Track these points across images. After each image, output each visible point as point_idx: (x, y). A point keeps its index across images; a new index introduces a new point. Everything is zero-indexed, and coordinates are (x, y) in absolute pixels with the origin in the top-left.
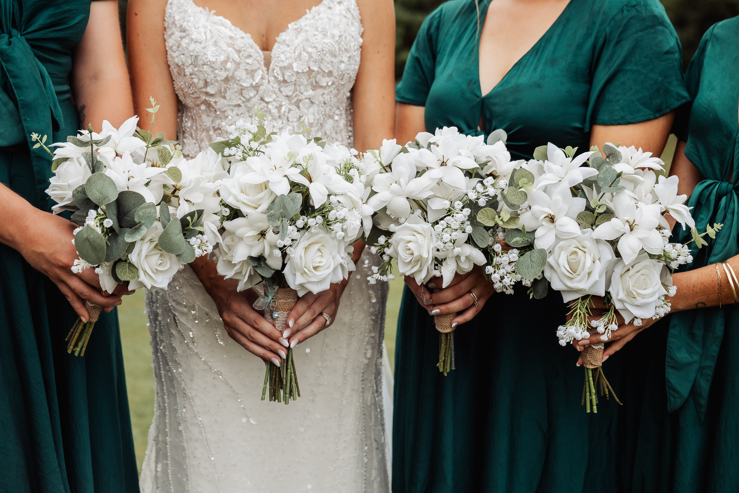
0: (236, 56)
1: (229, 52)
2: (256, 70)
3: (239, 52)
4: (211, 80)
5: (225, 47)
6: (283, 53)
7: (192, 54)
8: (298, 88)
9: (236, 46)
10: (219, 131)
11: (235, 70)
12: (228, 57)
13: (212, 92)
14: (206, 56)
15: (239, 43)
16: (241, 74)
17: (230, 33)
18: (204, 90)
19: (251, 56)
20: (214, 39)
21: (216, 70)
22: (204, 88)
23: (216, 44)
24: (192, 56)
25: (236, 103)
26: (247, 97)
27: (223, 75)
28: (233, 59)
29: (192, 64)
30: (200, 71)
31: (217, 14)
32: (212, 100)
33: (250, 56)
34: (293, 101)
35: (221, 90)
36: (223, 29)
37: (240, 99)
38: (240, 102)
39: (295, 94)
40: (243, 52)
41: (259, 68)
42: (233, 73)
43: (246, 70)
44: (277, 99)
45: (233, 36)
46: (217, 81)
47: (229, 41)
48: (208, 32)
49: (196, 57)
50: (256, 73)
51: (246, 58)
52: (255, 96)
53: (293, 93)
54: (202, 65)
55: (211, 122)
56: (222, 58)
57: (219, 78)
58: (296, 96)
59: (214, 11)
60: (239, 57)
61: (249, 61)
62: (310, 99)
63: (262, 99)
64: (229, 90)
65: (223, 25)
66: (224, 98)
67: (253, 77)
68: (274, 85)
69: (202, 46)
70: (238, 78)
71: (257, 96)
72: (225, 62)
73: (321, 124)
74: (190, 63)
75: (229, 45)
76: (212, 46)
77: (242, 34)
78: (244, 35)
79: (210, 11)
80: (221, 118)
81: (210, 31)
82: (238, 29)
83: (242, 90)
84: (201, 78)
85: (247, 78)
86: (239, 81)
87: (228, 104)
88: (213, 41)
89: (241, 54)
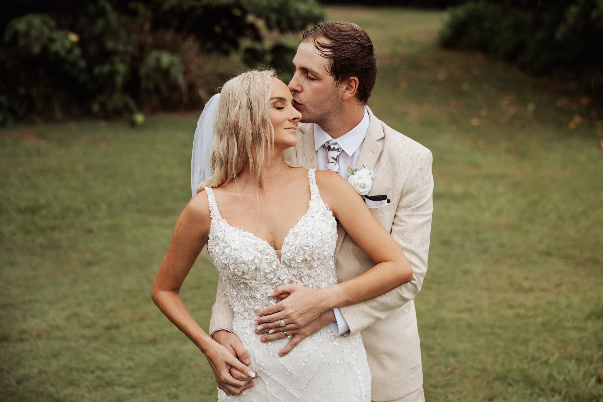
0: (260, 256)
1: (255, 254)
2: (273, 262)
3: (261, 252)
4: (247, 271)
5: (252, 251)
6: (288, 251)
7: (233, 257)
8: (300, 270)
9: (259, 249)
10: (255, 299)
11: (260, 263)
12: (255, 256)
13: (248, 278)
14: (242, 258)
15: (260, 247)
16: (264, 266)
17: (254, 242)
18: (242, 277)
19: (269, 254)
20: (246, 247)
21: (249, 265)
22: (242, 275)
23: (247, 249)
24: (233, 258)
25: (263, 282)
26: (269, 279)
27: (253, 267)
28: (258, 257)
29: (233, 263)
30: (239, 267)
31: (244, 231)
32: (248, 282)
33: (268, 254)
34: (298, 278)
35: (253, 276)
36: (249, 239)
37: (265, 280)
38: (265, 282)
39: (298, 273)
40: (263, 252)
41: (274, 260)
42: (259, 266)
43: (267, 262)
44: (288, 278)
45: (257, 243)
46: (250, 271)
47: (254, 246)
48: (241, 243)
49: (236, 259)
50: (273, 264)
51: (266, 255)
52: (274, 277)
53: (297, 273)
54: (241, 263)
55: (248, 294)
56: (251, 258)
57: (251, 270)
58: (299, 274)
59: (242, 229)
60: (262, 255)
61: (268, 257)
62: (308, 275)
63: (279, 278)
64: (258, 275)
65: (249, 237)
66: (256, 280)
67: (271, 266)
68: (285, 270)
69: (239, 252)
70: (262, 268)
71: (275, 278)
72: (254, 260)
75: (255, 249)
76: (245, 251)
77: (261, 241)
78: (262, 241)
79: (240, 229)
80: (255, 292)
81: (242, 242)
82: (259, 238)
83: (266, 274)
84: (240, 271)
85: (268, 267)
86: (263, 270)
87: (258, 283)
88: (245, 248)
89: (262, 254)
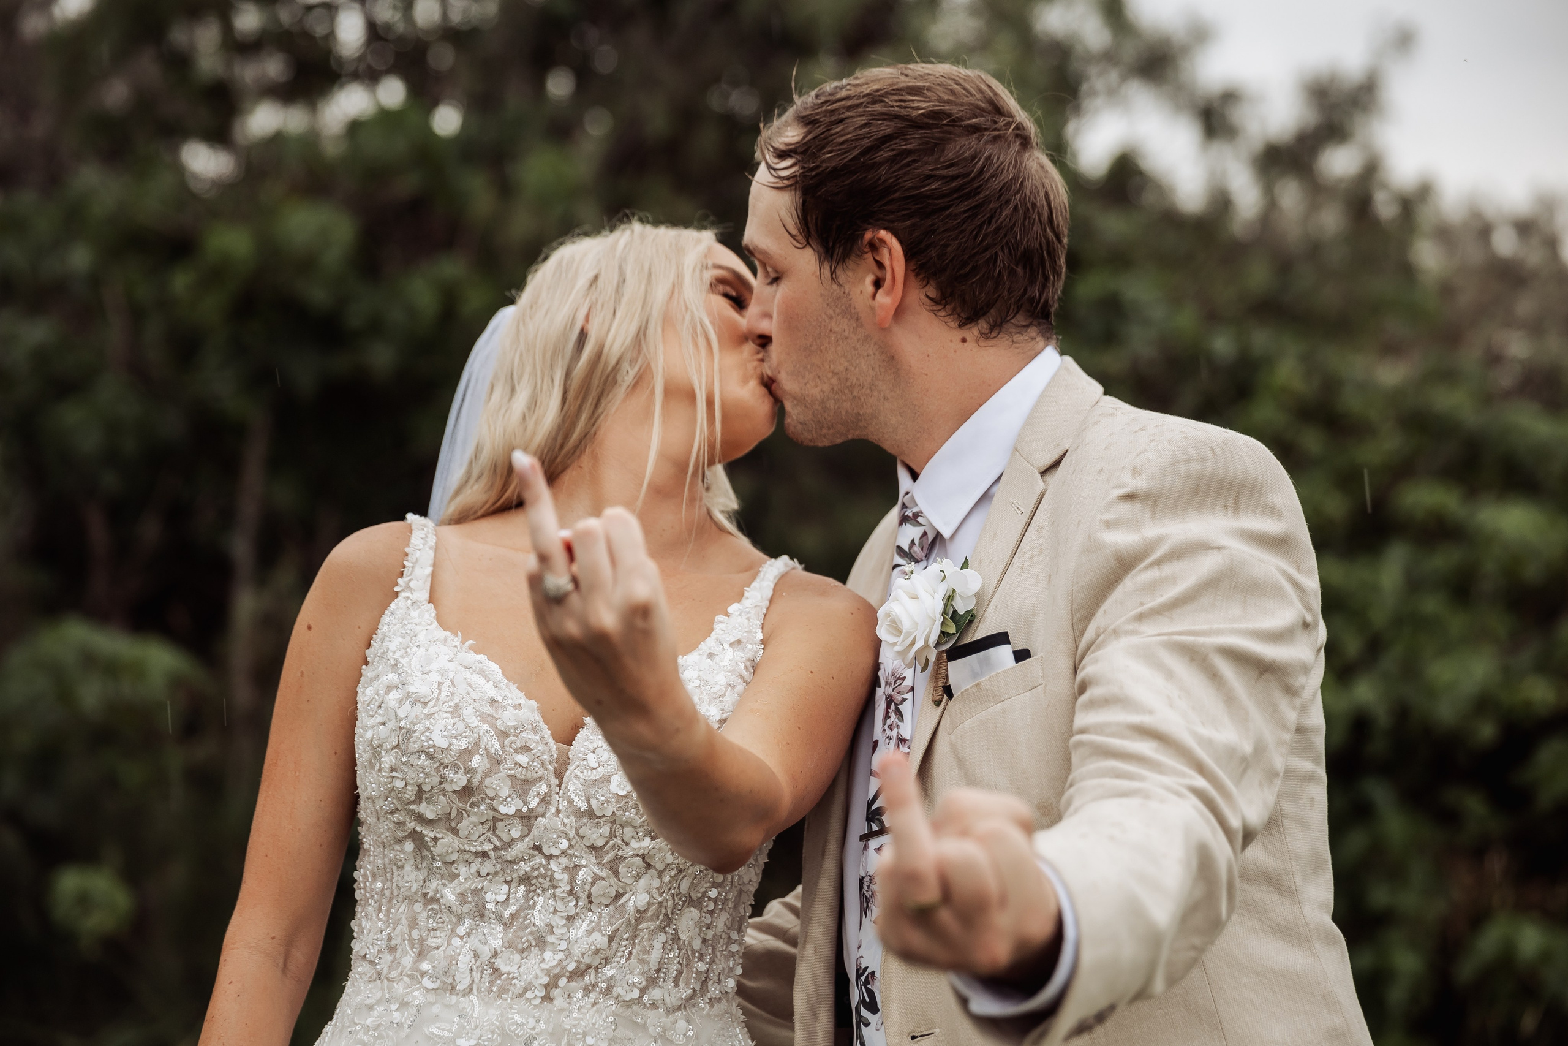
0: (495, 745)
1: (481, 734)
2: (534, 782)
3: (503, 735)
4: (432, 787)
5: (474, 721)
6: (594, 751)
7: (402, 724)
8: (619, 831)
9: (498, 723)
10: (436, 906)
11: (487, 774)
12: (477, 743)
13: (430, 815)
14: (428, 734)
15: (508, 718)
16: (499, 785)
17: (492, 692)
18: (413, 807)
19: (530, 749)
20: (456, 700)
21: (447, 767)
22: (414, 802)
23: (456, 711)
24: (401, 728)
25: (480, 849)
26: (505, 838)
27: (459, 780)
28: (486, 749)
29: (397, 746)
30: (412, 765)
31: (477, 650)
32: (429, 833)
33: (526, 749)
34: (606, 859)
35: (450, 814)
36: (481, 681)
37: (490, 841)
38: (487, 847)
39: (611, 843)
40: (512, 738)
41: (541, 778)
42: (481, 782)
43: (512, 777)
44: (571, 852)
45: (500, 699)
46: (444, 792)
47: (487, 709)
48: (448, 683)
49: (410, 732)
50: (534, 788)
51: (516, 751)
52: (522, 837)
53: (607, 842)
54: (418, 752)
55: (421, 883)
56: (464, 744)
57: (448, 787)
58: (613, 847)
59: (471, 642)
60: (503, 747)
61: (523, 759)
62: (643, 857)
63: (538, 848)
64: (469, 816)
65: (482, 673)
66: (455, 832)
67: (523, 795)
68: (566, 820)
69: (426, 711)
70: (491, 793)
71: (527, 840)
72: (469, 753)
73: (666, 915)
74: (395, 743)
75: (484, 718)
76: (447, 715)
77: (518, 697)
78: (523, 701)
80: (442, 877)
81: (452, 681)
82: (514, 688)
83: (495, 820)
84: (411, 782)
85: (510, 796)
86: (492, 799)
87: (462, 848)
88: (452, 704)
89: (507, 742)
